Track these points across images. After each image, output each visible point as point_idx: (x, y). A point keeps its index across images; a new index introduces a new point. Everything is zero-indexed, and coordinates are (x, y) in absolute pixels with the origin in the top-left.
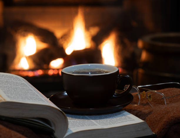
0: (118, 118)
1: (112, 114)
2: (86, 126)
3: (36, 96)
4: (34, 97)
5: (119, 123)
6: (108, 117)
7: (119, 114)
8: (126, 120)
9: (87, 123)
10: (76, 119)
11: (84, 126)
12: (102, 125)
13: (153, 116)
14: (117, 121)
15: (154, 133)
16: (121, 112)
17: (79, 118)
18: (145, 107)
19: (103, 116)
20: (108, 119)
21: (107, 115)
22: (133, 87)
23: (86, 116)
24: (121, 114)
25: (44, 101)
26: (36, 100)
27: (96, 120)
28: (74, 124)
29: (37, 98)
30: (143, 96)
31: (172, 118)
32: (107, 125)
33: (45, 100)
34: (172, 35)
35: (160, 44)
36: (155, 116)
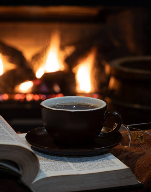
0: (100, 162)
1: (95, 157)
2: (61, 170)
3: (5, 134)
4: (3, 136)
5: (100, 168)
6: (89, 161)
7: (103, 158)
8: (109, 165)
9: (63, 167)
10: (52, 161)
11: (57, 170)
12: (79, 169)
13: (142, 162)
14: (98, 166)
15: (140, 183)
16: (106, 155)
17: (56, 160)
18: (137, 148)
19: (84, 158)
20: (88, 163)
21: (89, 157)
22: (122, 126)
23: (65, 158)
24: (105, 158)
25: (14, 140)
26: (5, 139)
27: (74, 163)
28: (48, 167)
29: (6, 136)
30: (135, 137)
32: (85, 170)
33: (15, 138)
36: (144, 162)
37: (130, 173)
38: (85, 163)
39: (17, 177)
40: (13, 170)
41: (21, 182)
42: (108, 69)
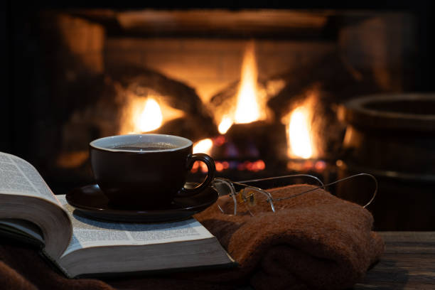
0: (174, 231)
2: (109, 240)
5: (171, 237)
6: (158, 229)
7: (182, 225)
10: (101, 229)
11: (104, 239)
12: (138, 240)
14: (169, 235)
15: (234, 261)
17: (108, 228)
20: (155, 231)
25: (35, 191)
27: (134, 232)
28: (90, 236)
31: (268, 235)
32: (147, 240)
34: (413, 97)
35: (374, 113)
36: (245, 231)
37: (217, 246)
38: (151, 232)
39: (37, 247)
40: (31, 236)
41: (43, 254)
42: (341, 114)
